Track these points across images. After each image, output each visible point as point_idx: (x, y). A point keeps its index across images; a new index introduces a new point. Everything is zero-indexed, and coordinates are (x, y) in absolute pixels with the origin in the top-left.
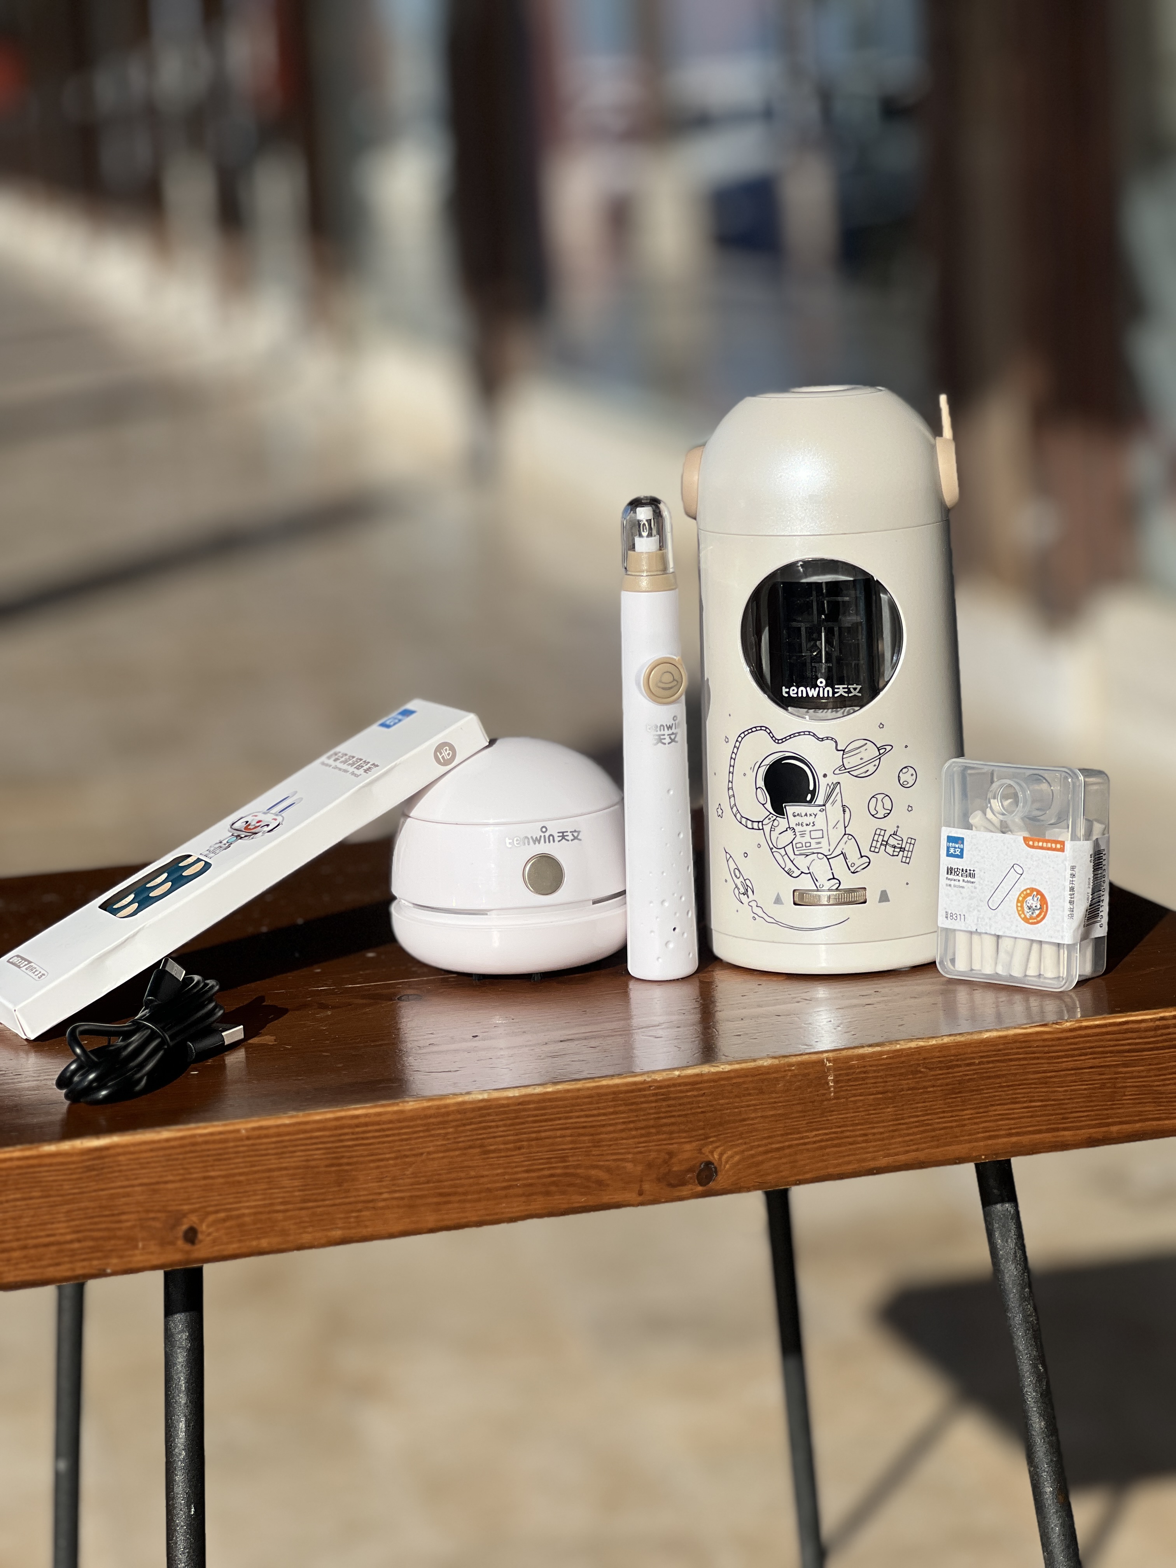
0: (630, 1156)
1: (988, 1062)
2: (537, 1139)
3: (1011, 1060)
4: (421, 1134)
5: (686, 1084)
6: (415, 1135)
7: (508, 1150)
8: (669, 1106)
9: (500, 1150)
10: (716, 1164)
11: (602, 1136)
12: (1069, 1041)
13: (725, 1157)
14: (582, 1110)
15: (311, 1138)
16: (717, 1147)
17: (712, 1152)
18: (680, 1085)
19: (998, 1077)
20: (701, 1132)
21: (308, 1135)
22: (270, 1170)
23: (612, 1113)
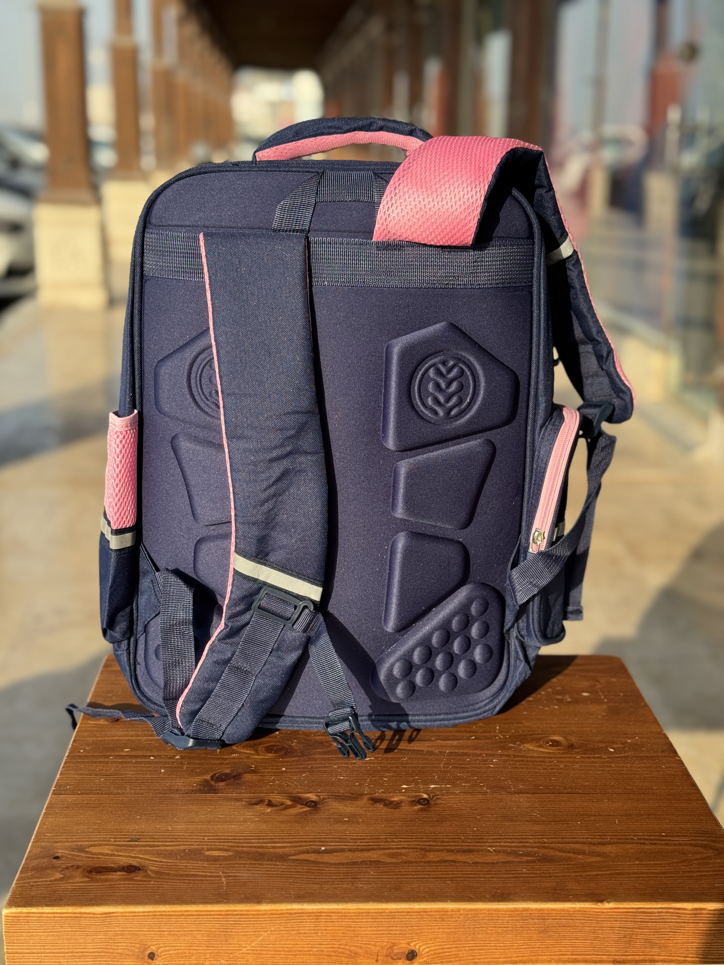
0: (373, 943)
1: (564, 919)
2: (326, 930)
3: (577, 919)
4: (268, 922)
6: (265, 922)
7: (311, 933)
8: (394, 921)
9: (307, 934)
10: (417, 951)
11: (359, 932)
12: (609, 914)
13: (421, 949)
14: (350, 919)
15: (213, 918)
16: (418, 944)
17: (415, 946)
19: (569, 926)
20: (410, 935)
21: (212, 917)
22: (191, 931)
23: (366, 922)
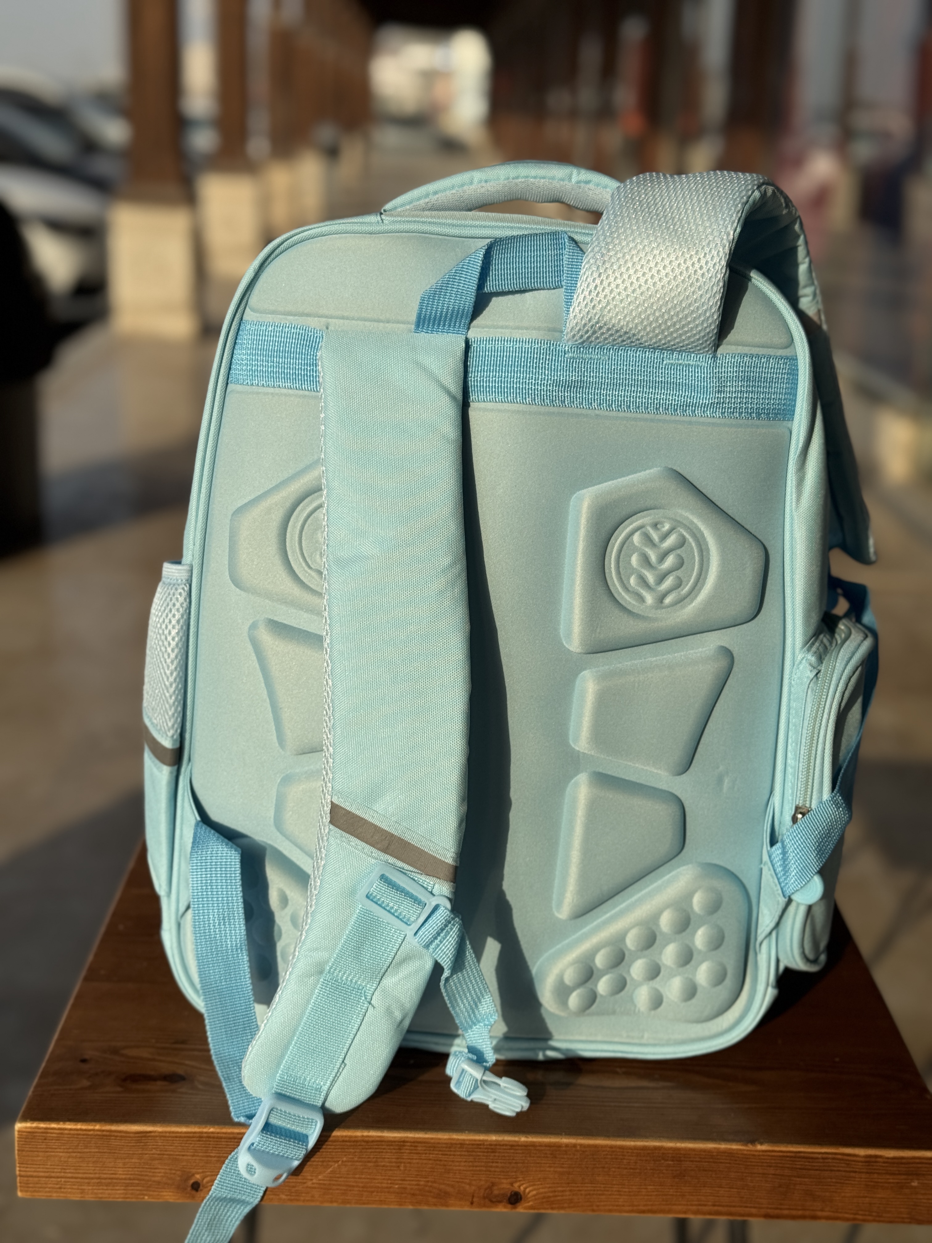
0: (467, 1181)
5: (506, 1145)
7: (392, 1166)
8: (495, 1156)
9: (387, 1166)
10: (522, 1193)
11: (451, 1167)
13: (528, 1190)
14: (440, 1151)
16: (523, 1184)
17: (519, 1187)
18: (503, 1145)
20: (513, 1174)
23: (459, 1155)
